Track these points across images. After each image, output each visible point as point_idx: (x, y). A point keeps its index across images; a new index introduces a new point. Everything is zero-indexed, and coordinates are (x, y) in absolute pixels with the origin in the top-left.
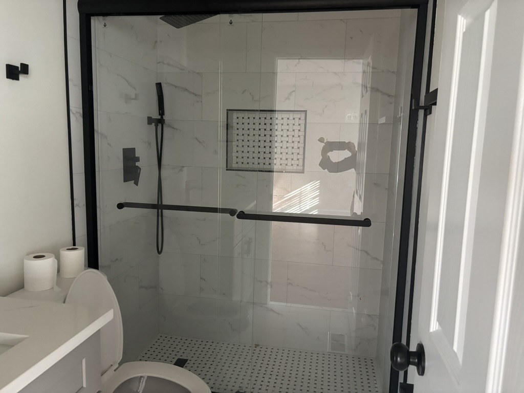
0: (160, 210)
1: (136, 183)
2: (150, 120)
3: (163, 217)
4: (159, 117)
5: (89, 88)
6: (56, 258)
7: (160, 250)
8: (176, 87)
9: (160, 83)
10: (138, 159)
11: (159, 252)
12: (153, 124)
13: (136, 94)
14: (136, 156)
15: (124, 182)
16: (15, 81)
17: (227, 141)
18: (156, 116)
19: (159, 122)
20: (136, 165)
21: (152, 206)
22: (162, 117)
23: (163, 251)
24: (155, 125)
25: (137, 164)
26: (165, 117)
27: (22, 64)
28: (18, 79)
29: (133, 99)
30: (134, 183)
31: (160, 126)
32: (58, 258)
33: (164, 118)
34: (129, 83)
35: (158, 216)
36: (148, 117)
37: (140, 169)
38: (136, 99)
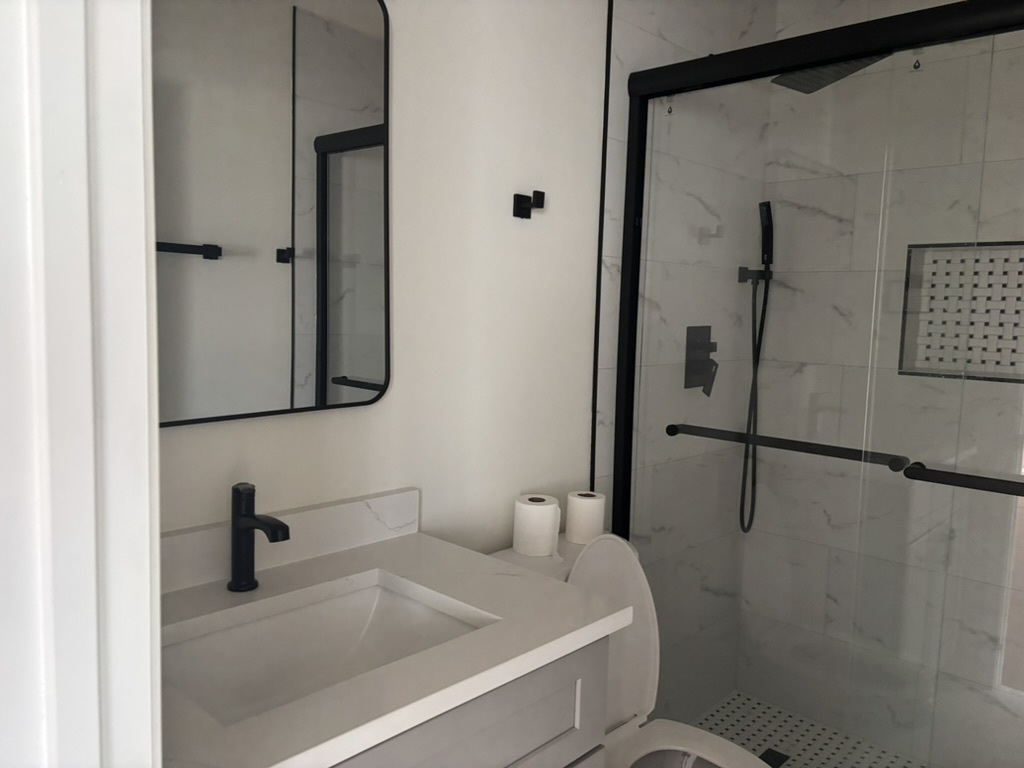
0: (751, 446)
1: (707, 392)
2: (744, 274)
3: (757, 462)
4: (762, 268)
5: (635, 221)
6: (560, 507)
7: (746, 525)
8: (800, 208)
9: (769, 203)
10: (713, 347)
11: (746, 529)
12: (750, 281)
13: (719, 228)
14: (712, 341)
15: (686, 387)
16: (525, 220)
17: (905, 313)
18: (755, 264)
19: (760, 277)
20: (711, 357)
21: (738, 437)
22: (767, 268)
23: (753, 526)
24: (752, 283)
25: (713, 356)
26: (774, 267)
27: (536, 193)
28: (528, 216)
29: (713, 236)
30: (704, 391)
31: (762, 285)
32: (564, 507)
33: (771, 269)
34: (707, 207)
35: (746, 457)
36: (741, 269)
37: (717, 365)
38: (717, 235)
